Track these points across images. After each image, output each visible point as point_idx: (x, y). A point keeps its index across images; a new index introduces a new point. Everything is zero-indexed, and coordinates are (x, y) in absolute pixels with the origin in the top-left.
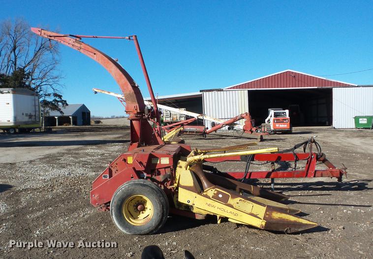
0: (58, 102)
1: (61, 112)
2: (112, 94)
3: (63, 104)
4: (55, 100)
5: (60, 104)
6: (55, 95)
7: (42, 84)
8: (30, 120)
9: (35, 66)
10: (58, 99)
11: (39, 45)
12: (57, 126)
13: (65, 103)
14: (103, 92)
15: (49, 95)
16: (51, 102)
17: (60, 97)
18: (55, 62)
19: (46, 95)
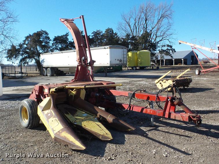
0: (169, 50)
1: (172, 57)
2: (188, 44)
3: (172, 51)
4: (168, 49)
5: (171, 51)
6: (168, 46)
7: (163, 39)
8: (120, 63)
9: (158, 29)
10: (169, 48)
11: (160, 16)
12: (174, 65)
13: (174, 51)
14: (183, 43)
15: (164, 46)
16: (166, 50)
17: (171, 47)
18: (170, 25)
19: (162, 46)
